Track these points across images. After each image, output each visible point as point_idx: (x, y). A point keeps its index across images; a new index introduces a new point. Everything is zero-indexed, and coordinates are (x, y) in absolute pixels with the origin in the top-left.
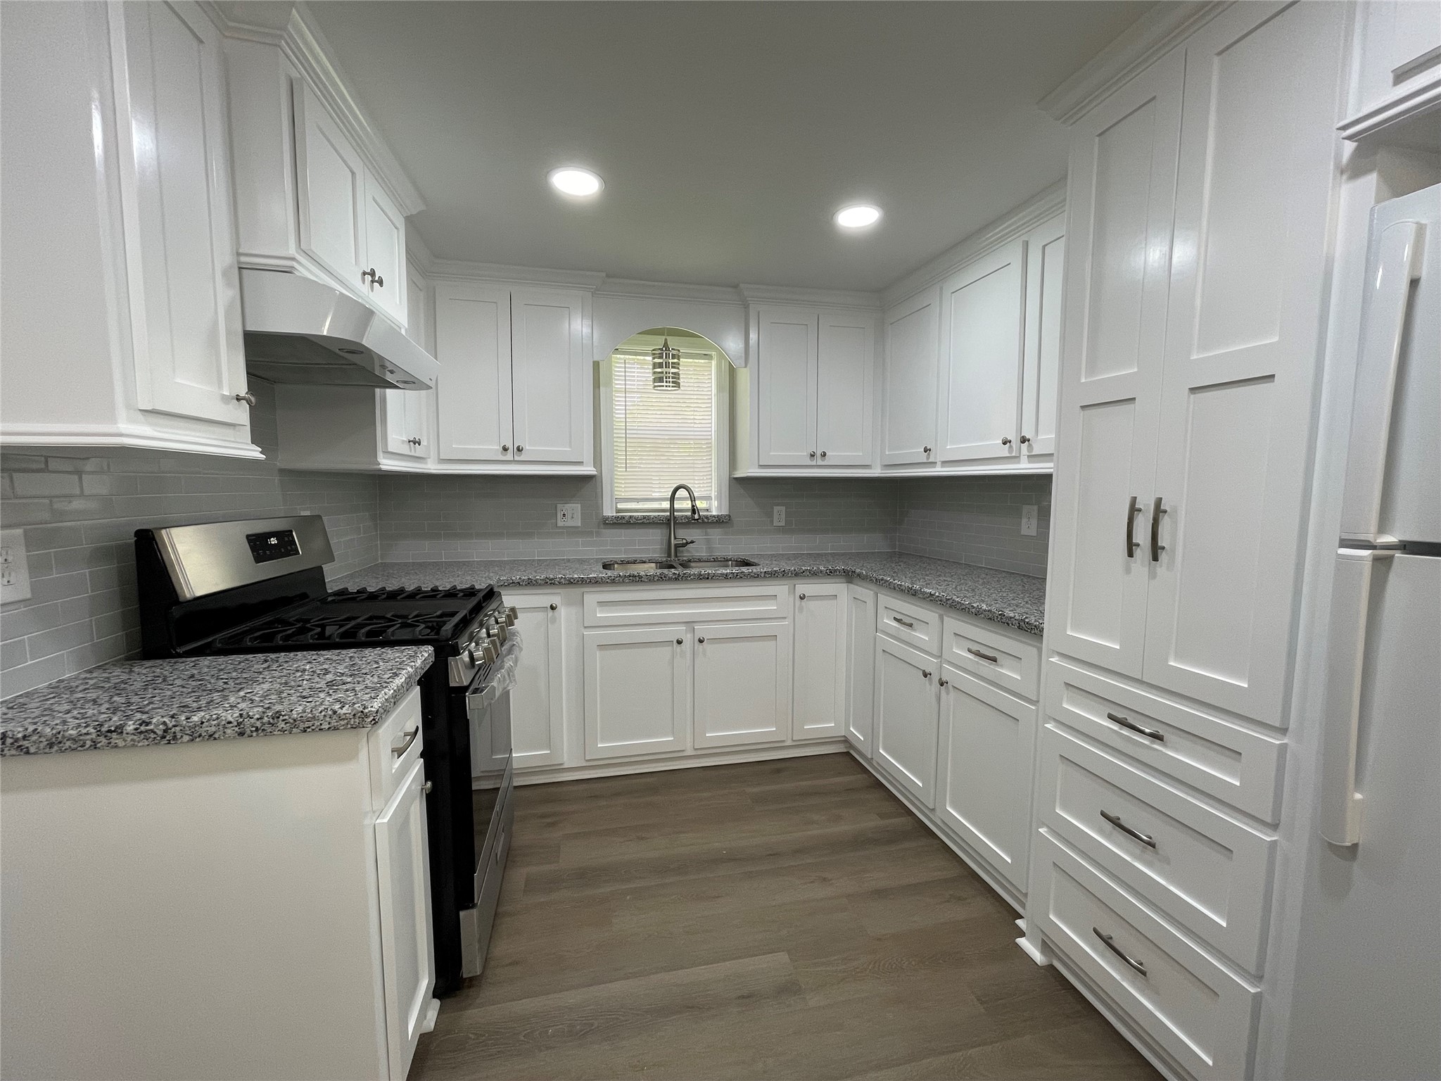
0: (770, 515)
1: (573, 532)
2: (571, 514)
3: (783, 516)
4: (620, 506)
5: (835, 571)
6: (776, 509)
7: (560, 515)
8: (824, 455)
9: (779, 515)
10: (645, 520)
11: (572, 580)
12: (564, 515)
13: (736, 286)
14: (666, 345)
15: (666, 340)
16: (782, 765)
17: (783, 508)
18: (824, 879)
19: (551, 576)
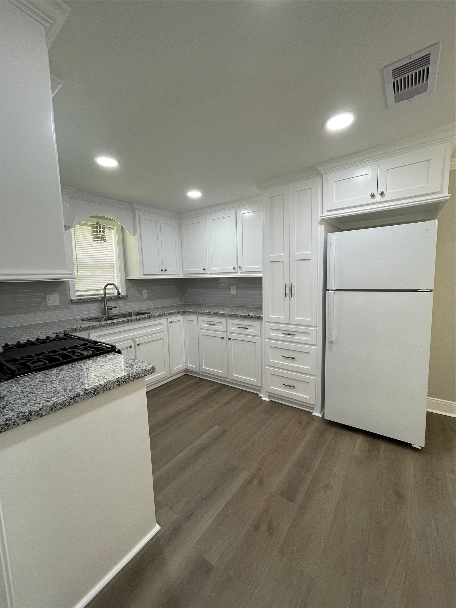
0: (142, 294)
1: (55, 308)
2: (54, 299)
3: (147, 294)
4: (77, 294)
5: (180, 311)
6: (144, 291)
7: (48, 301)
8: (166, 270)
9: (145, 293)
10: (92, 299)
11: (85, 328)
12: (50, 300)
13: (130, 203)
14: (98, 223)
15: (97, 220)
16: (169, 385)
17: (146, 291)
18: (210, 407)
19: (75, 328)
